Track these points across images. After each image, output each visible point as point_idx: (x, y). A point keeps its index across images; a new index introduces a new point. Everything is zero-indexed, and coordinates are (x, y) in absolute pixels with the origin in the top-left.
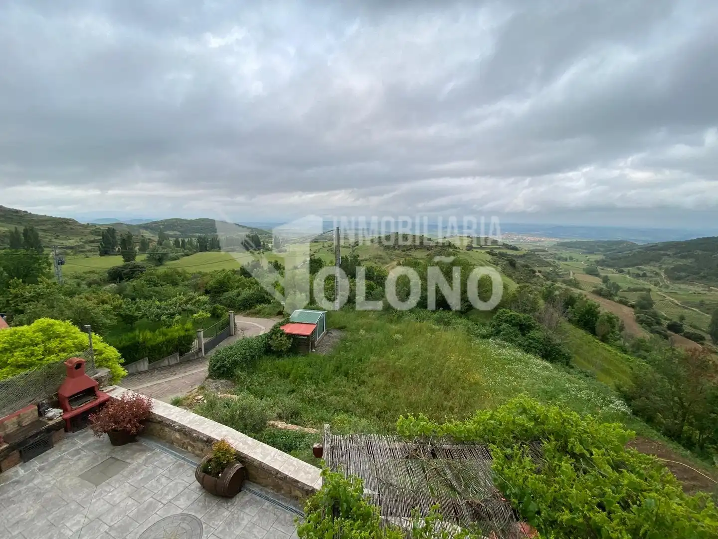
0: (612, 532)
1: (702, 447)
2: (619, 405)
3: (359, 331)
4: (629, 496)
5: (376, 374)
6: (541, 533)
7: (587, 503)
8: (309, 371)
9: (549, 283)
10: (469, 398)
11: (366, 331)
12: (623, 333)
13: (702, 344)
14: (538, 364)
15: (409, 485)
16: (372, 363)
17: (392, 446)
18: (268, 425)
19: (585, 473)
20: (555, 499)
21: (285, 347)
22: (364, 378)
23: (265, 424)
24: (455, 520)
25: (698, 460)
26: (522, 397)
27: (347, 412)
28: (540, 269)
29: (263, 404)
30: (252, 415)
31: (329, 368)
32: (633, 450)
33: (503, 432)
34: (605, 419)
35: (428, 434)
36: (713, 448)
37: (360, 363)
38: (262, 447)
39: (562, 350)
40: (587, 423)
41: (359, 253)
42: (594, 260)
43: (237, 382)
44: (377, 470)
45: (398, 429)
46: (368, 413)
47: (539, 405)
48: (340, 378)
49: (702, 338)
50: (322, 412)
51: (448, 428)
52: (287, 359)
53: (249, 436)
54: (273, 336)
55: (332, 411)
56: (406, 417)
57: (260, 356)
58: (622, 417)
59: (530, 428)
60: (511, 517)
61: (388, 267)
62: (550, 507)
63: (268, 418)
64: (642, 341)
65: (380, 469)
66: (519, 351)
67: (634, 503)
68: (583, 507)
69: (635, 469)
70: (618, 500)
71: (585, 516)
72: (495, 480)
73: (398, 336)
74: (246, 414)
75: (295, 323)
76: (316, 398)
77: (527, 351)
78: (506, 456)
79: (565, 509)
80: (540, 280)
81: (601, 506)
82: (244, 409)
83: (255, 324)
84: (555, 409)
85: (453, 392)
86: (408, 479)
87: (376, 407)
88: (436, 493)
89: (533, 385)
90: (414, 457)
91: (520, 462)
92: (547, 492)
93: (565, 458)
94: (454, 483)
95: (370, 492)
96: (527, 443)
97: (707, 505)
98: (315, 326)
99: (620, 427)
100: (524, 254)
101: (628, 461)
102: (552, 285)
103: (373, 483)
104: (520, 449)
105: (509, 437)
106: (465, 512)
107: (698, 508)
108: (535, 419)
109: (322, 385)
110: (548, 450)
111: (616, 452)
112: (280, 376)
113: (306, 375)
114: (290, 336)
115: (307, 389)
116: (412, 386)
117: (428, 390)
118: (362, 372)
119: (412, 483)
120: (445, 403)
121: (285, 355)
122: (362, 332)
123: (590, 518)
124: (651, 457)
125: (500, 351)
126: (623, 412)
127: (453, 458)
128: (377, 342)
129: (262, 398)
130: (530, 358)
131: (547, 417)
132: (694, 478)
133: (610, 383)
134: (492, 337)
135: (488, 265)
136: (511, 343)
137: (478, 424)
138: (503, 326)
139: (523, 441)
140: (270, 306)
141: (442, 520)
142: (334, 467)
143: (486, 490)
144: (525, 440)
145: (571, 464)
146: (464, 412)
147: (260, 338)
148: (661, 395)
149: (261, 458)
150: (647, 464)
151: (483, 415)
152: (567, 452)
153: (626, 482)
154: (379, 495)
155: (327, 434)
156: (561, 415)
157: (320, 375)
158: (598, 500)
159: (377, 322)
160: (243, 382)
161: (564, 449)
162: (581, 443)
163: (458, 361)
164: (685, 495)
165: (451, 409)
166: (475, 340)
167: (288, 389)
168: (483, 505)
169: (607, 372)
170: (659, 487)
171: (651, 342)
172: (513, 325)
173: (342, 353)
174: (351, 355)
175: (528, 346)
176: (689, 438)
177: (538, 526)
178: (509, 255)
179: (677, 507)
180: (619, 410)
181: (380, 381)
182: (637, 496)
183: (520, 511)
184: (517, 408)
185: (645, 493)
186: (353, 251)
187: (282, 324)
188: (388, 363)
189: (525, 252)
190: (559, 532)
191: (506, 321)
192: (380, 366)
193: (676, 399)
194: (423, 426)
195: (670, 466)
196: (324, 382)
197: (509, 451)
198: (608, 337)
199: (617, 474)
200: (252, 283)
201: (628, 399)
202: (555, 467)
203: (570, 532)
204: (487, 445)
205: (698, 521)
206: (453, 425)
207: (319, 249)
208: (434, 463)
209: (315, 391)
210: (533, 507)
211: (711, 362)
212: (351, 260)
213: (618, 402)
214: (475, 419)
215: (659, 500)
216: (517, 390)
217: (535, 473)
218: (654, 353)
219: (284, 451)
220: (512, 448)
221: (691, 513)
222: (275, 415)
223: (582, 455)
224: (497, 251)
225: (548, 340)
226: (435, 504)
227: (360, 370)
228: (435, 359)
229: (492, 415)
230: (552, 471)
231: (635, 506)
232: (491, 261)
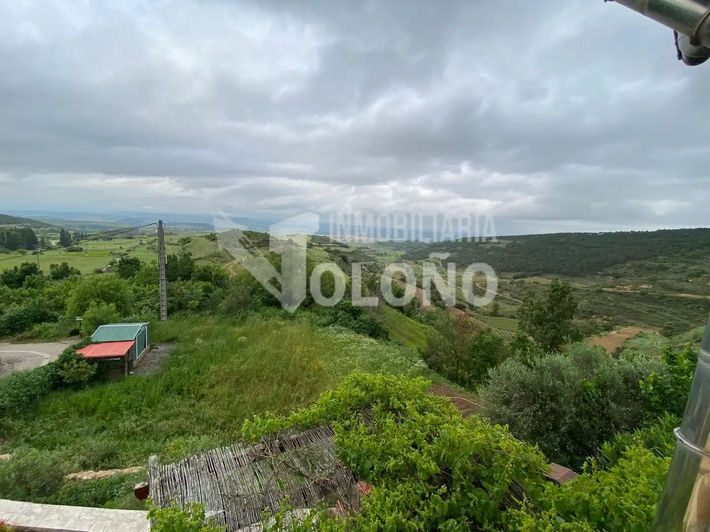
0: (423, 464)
1: (470, 383)
2: (421, 364)
3: (194, 340)
4: (431, 431)
5: (218, 383)
6: (376, 486)
7: (405, 447)
8: (125, 399)
9: (372, 274)
10: (314, 384)
11: (204, 338)
12: (420, 308)
13: (465, 311)
14: (367, 341)
15: (258, 489)
16: (212, 373)
17: (238, 455)
18: (65, 481)
19: (402, 422)
20: (383, 452)
21: (86, 376)
22: (204, 391)
23: (61, 480)
24: (305, 504)
25: (469, 393)
26: (356, 372)
27: (183, 434)
28: (365, 263)
29: (53, 456)
30: (37, 475)
31: (156, 390)
32: (431, 395)
33: (342, 407)
34: (413, 375)
35: (275, 430)
36: (476, 382)
37: (197, 376)
38: (58, 511)
39: (383, 327)
40: (401, 381)
41: (191, 250)
42: (400, 255)
43: (7, 436)
44: (221, 486)
45: (244, 434)
46: (210, 428)
47: (368, 376)
48: (172, 398)
49: (464, 307)
50: (150, 443)
51: (295, 419)
52: (91, 391)
53: (34, 502)
54: (65, 365)
55: (163, 439)
56: (252, 420)
57: (43, 394)
58: (423, 372)
59: (363, 397)
60: (352, 480)
61: (228, 266)
62: (380, 460)
63: (65, 471)
64: (431, 313)
65: (224, 485)
66: (352, 333)
67: (435, 436)
68: (403, 451)
69: (433, 410)
70: (424, 437)
71: (405, 458)
72: (337, 452)
73: (244, 338)
74: (28, 475)
75: (101, 342)
76: (139, 429)
77: (358, 333)
78: (345, 428)
79: (390, 458)
80: (366, 273)
81: (415, 446)
82: (21, 470)
83: (33, 352)
84: (379, 376)
85: (299, 383)
86: (256, 483)
87: (219, 419)
88: (285, 486)
89: (364, 359)
90: (261, 459)
91: (357, 429)
92: (378, 448)
93: (388, 415)
94: (302, 469)
95: (213, 513)
96: (361, 411)
97: (477, 424)
98: (133, 342)
99: (422, 380)
100: (353, 251)
101: (429, 404)
102: (374, 275)
103: (216, 502)
104: (356, 418)
105: (347, 410)
106: (313, 493)
107: (472, 427)
108: (366, 389)
109: (146, 411)
110: (377, 412)
111: (420, 400)
112: (81, 415)
113: (121, 406)
114: (91, 360)
115: (124, 422)
116: (259, 386)
117: (275, 387)
118: (201, 385)
119: (260, 485)
120: (292, 395)
121: (87, 386)
122: (199, 340)
123: (408, 458)
124: (442, 397)
125: (338, 336)
126: (423, 368)
127: (300, 446)
128: (218, 348)
129: (52, 449)
130: (360, 338)
131: (374, 384)
132: (468, 406)
133: (414, 347)
134: (332, 324)
135: (327, 262)
136: (346, 327)
137: (322, 406)
138: (340, 314)
139: (358, 410)
140: (57, 325)
141: (291, 511)
142: (165, 502)
143: (331, 464)
144: (360, 409)
145: (393, 419)
146: (310, 399)
147: (43, 369)
148: (444, 350)
149: (59, 525)
150: (441, 403)
151: (325, 397)
152: (390, 410)
153: (429, 421)
154: (224, 512)
155: (154, 468)
156: (384, 380)
157: (142, 401)
158: (412, 441)
159: (217, 327)
160: (19, 433)
161: (387, 408)
162: (399, 400)
163: (303, 352)
164: (464, 420)
165: (298, 399)
166: (318, 329)
167: (94, 429)
168: (328, 480)
169: (411, 340)
170: (449, 418)
171: (436, 313)
172: (348, 312)
173: (172, 369)
174: (185, 369)
175: (359, 327)
176: (462, 379)
177: (373, 480)
178: (342, 252)
179: (461, 431)
180: (421, 367)
181: (223, 389)
182: (436, 430)
183: (358, 473)
184: (353, 382)
185: (441, 426)
186: (184, 249)
187: (80, 347)
188: (231, 368)
189: (354, 250)
190: (388, 479)
191: (342, 309)
192: (222, 374)
193: (453, 352)
194: (270, 423)
195: (453, 401)
196: (150, 407)
197: (347, 423)
198: (411, 312)
199: (423, 417)
200: (23, 296)
201: (425, 357)
202: (382, 424)
203: (396, 475)
204: (330, 423)
205: (474, 437)
206: (299, 414)
207: (135, 247)
208: (282, 457)
209: (136, 421)
210: (368, 465)
211: (470, 323)
212: (181, 259)
213: (419, 361)
214: (319, 402)
215: (450, 428)
216: (352, 367)
217: (368, 434)
218: (438, 321)
219: (94, 506)
220: (350, 419)
221: (469, 432)
222: (76, 465)
223: (400, 409)
224: (332, 249)
225: (373, 320)
226: (284, 497)
227: (198, 384)
228: (282, 354)
229: (332, 394)
230: (380, 428)
231: (436, 438)
232: (328, 257)
